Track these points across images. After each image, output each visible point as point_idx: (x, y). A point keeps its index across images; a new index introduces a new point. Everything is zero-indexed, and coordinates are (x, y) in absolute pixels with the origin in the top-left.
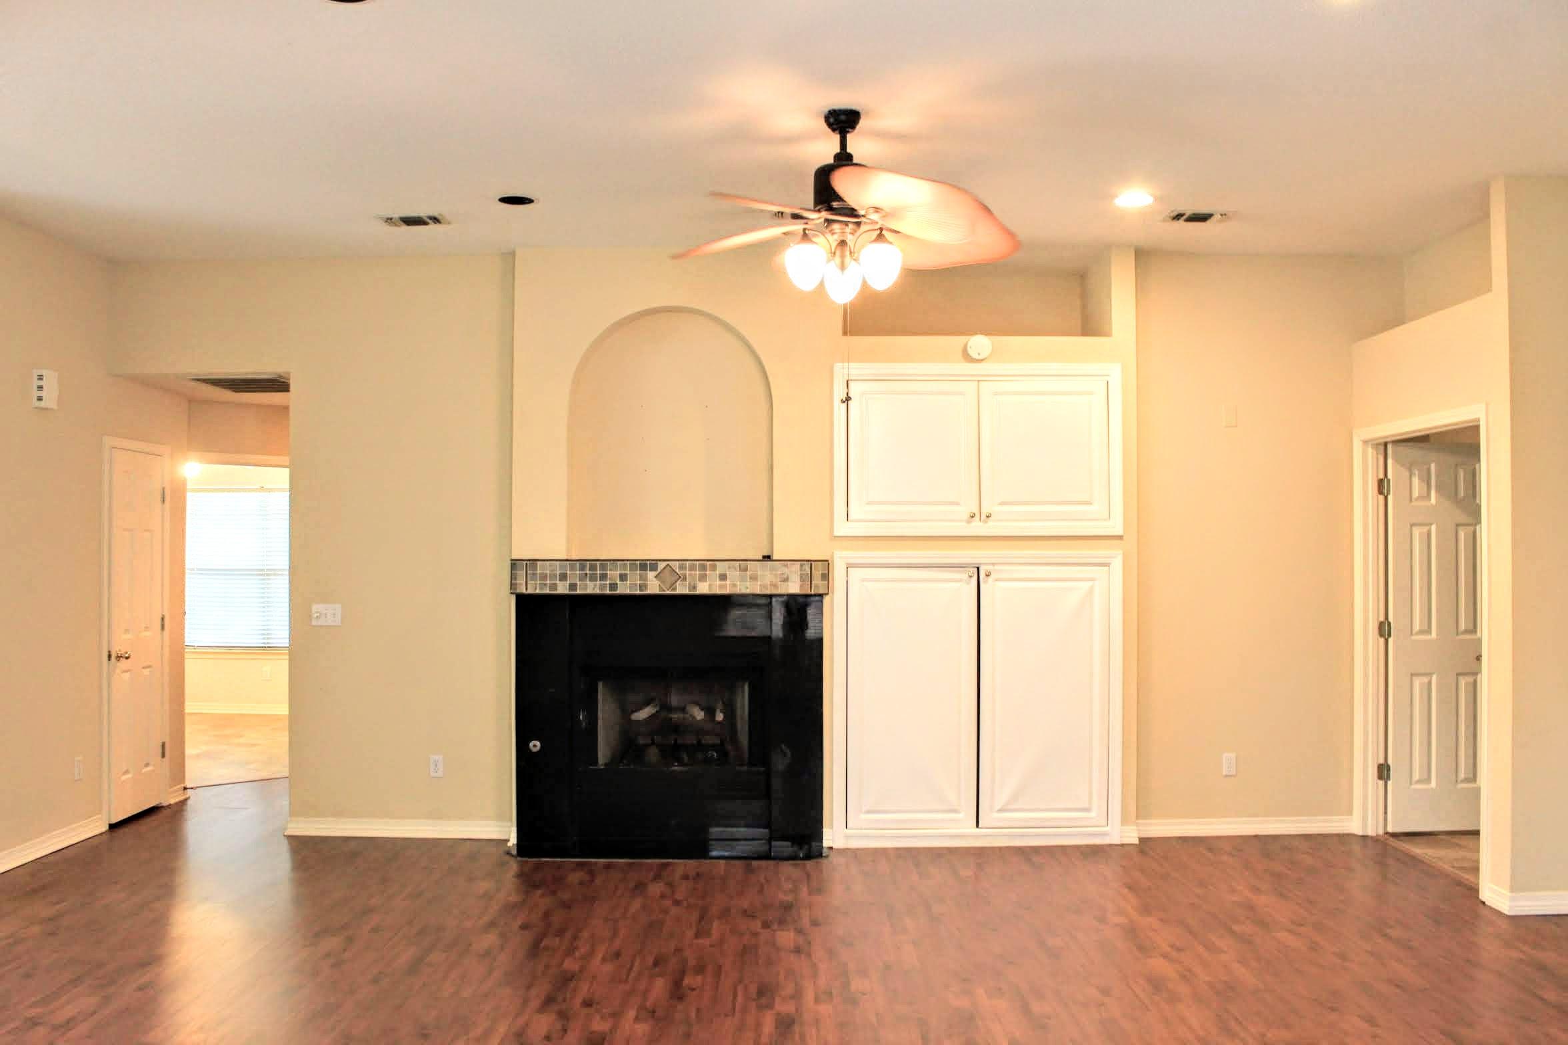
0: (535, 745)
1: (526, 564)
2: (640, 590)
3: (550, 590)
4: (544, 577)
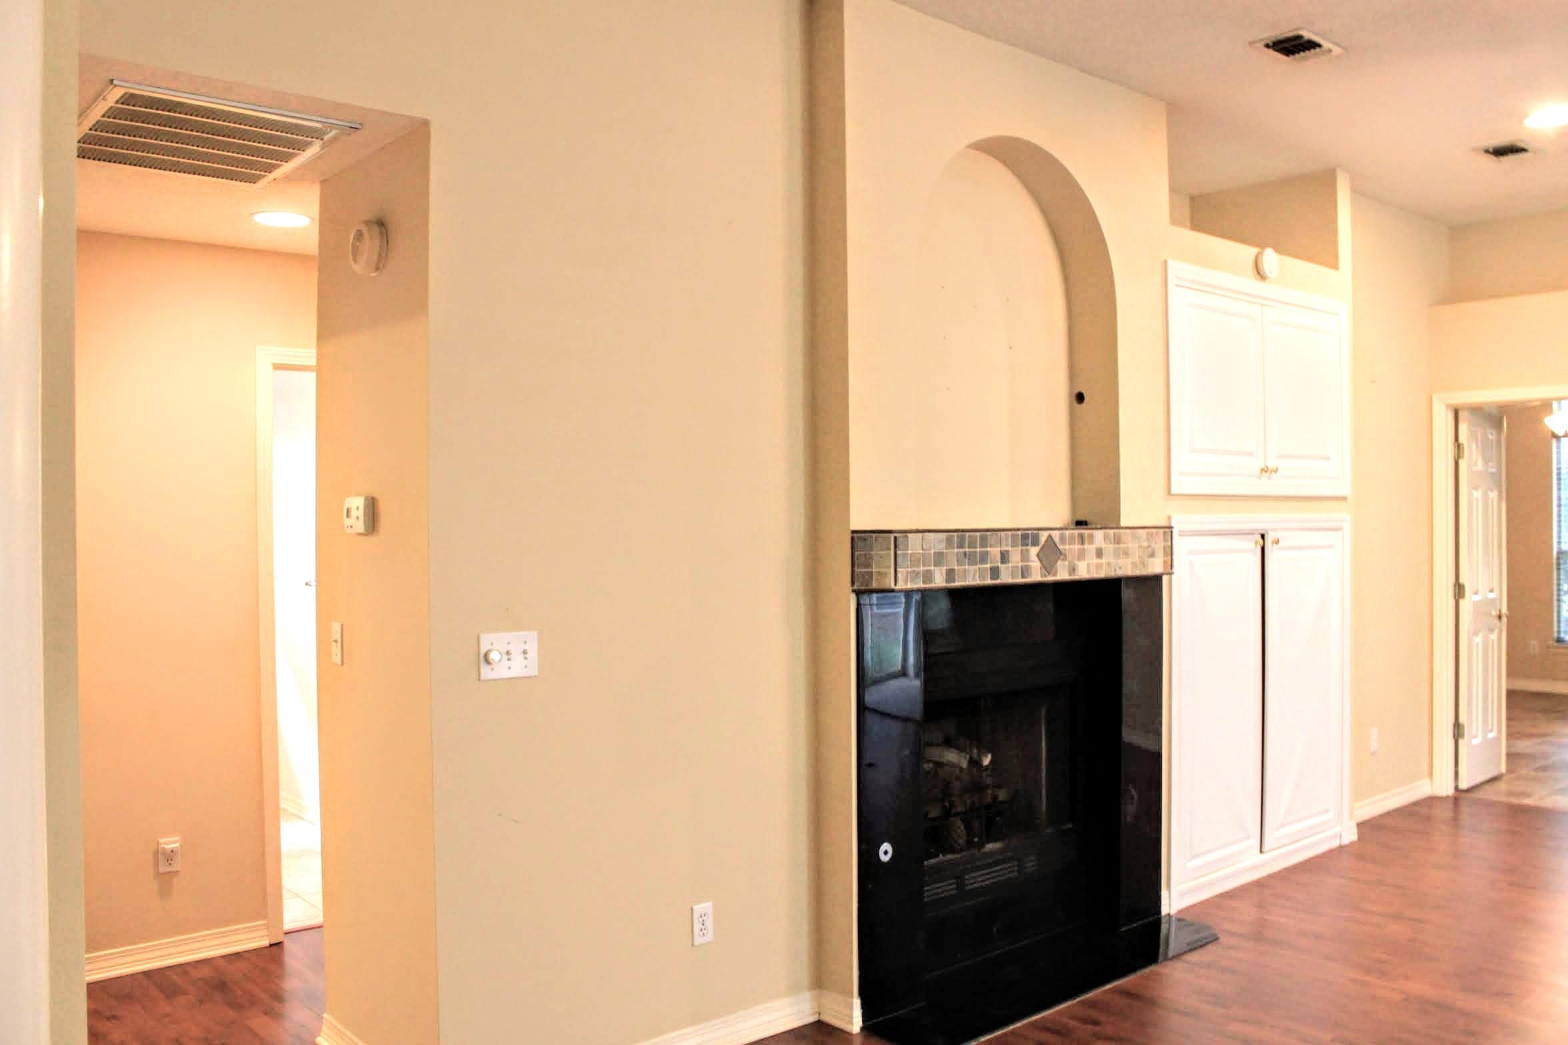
0: (886, 852)
1: (895, 538)
2: (1023, 577)
3: (924, 583)
4: (915, 561)
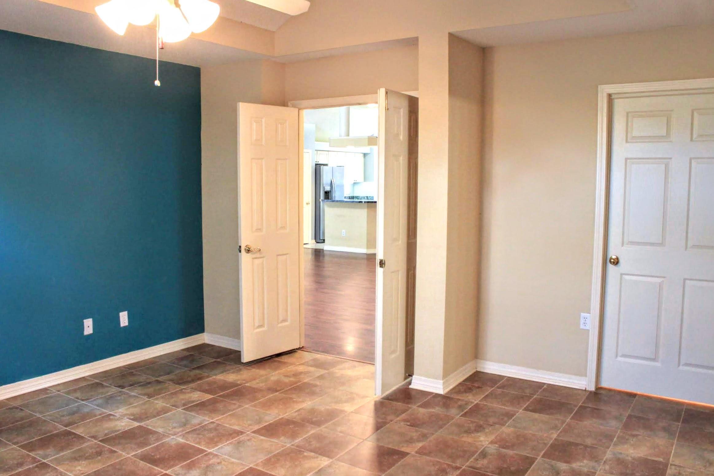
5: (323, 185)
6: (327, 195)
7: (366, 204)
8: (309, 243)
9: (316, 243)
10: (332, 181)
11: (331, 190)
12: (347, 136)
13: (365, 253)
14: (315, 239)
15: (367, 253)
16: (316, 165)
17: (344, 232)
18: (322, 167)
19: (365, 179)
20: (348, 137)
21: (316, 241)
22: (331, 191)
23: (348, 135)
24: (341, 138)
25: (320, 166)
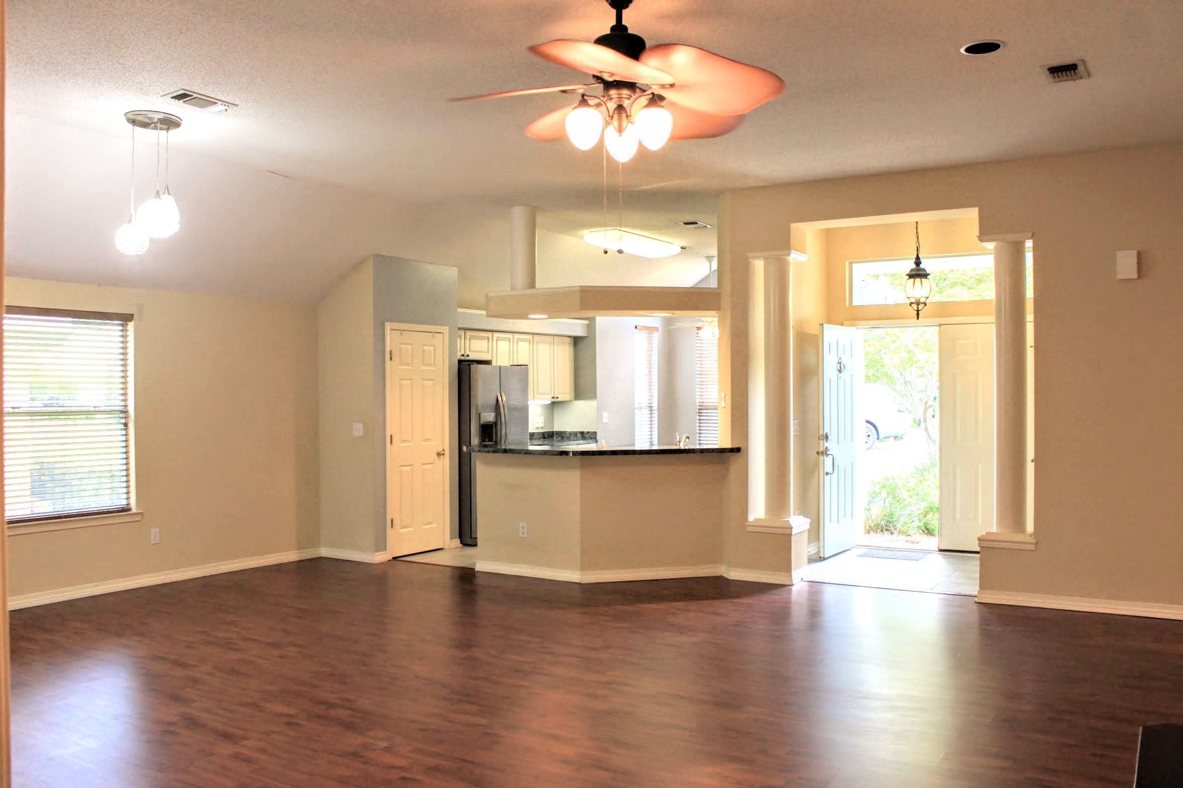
5: (477, 409)
6: (488, 432)
7: (579, 457)
8: (446, 547)
9: (462, 545)
10: (500, 399)
11: (497, 420)
12: (528, 288)
13: (579, 582)
14: (460, 537)
15: (582, 582)
16: (460, 362)
17: (523, 527)
18: (474, 367)
19: (578, 393)
20: (530, 291)
21: (461, 542)
22: (496, 423)
23: (532, 285)
24: (514, 293)
25: (469, 365)
